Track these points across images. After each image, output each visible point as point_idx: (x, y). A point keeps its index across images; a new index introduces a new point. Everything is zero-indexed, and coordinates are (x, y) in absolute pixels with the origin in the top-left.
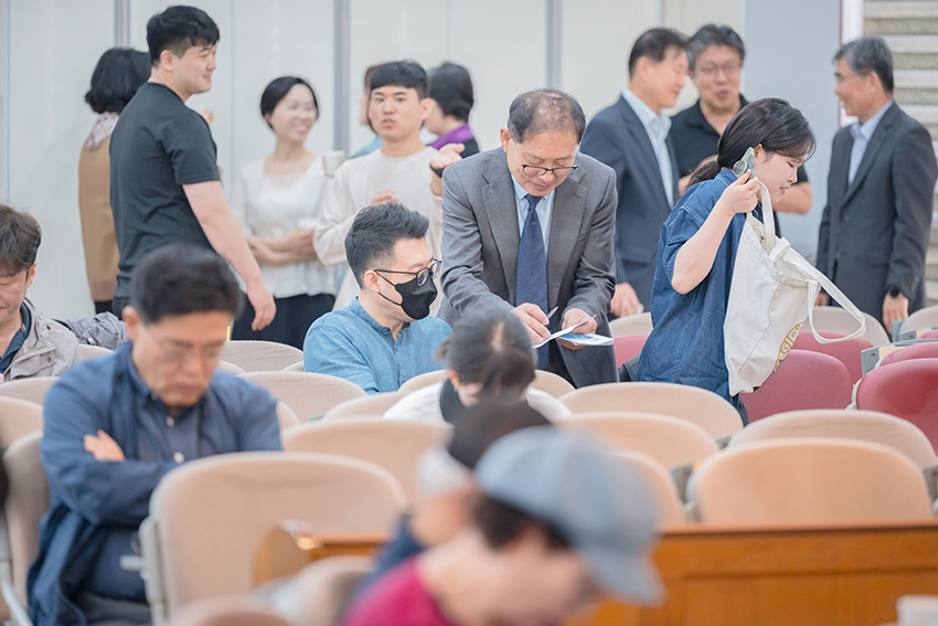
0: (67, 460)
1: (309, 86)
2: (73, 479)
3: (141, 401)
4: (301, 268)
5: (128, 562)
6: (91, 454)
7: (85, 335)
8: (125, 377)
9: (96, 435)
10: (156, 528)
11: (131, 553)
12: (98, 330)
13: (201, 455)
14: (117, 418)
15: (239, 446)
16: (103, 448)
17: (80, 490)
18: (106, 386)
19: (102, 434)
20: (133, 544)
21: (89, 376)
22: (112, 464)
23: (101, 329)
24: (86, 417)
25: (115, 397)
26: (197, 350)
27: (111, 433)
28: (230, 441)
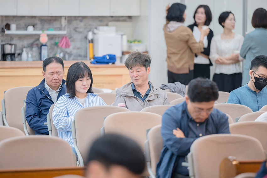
0: (169, 137)
1: (233, 14)
2: (170, 143)
3: (189, 120)
4: (234, 65)
5: (184, 164)
6: (175, 135)
7: (172, 88)
8: (185, 111)
9: (176, 129)
10: (192, 155)
11: (185, 161)
12: (175, 88)
13: (206, 134)
14: (183, 124)
15: (217, 132)
16: (179, 134)
17: (172, 146)
18: (179, 115)
19: (178, 129)
20: (186, 159)
21: (175, 111)
22: (181, 139)
23: (176, 87)
24: (174, 124)
25: (182, 117)
26: (205, 110)
27: (181, 128)
28: (214, 130)
